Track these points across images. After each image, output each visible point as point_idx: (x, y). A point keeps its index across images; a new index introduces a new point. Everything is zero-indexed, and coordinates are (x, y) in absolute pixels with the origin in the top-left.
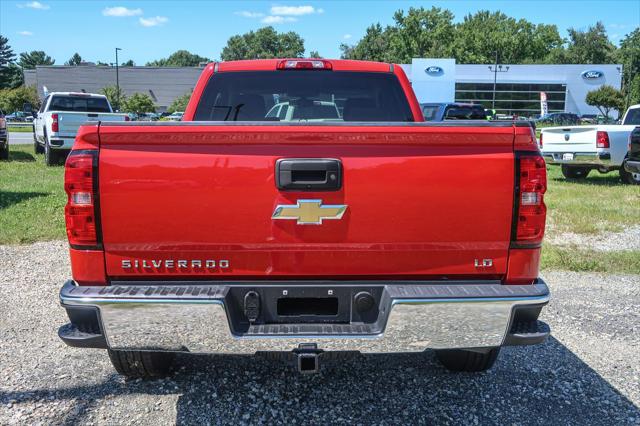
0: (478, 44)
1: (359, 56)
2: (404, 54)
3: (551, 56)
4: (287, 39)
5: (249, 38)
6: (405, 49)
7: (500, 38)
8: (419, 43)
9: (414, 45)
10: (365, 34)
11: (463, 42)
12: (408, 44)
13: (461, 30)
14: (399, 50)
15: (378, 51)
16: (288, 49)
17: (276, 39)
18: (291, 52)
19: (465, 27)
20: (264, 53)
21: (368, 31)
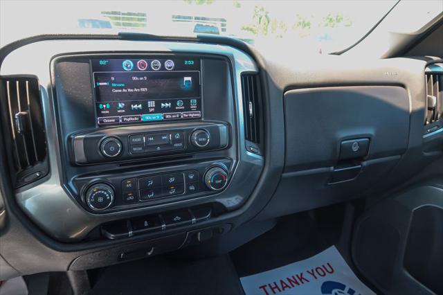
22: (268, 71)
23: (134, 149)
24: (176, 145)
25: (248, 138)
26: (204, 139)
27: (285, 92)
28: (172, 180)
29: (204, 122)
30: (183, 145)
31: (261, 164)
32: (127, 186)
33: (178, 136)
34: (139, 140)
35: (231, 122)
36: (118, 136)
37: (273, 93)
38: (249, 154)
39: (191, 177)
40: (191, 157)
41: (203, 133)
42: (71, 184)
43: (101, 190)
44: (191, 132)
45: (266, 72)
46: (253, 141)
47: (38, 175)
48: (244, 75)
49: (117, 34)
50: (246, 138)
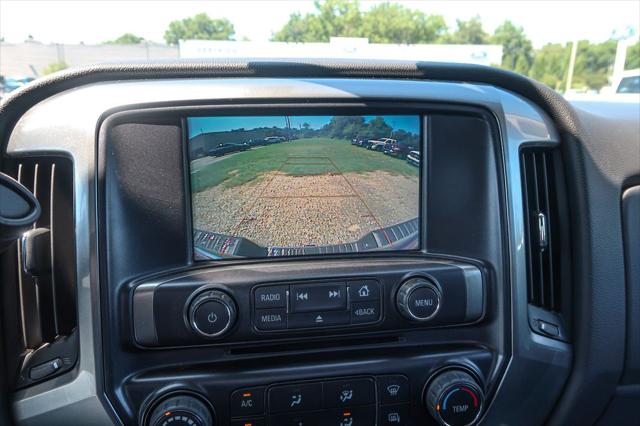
0: (382, 29)
1: (283, 37)
2: (321, 36)
3: (441, 40)
4: (221, 23)
5: (186, 22)
6: (322, 31)
7: (399, 23)
8: (334, 26)
9: (330, 28)
10: (289, 19)
11: (369, 26)
12: (325, 27)
13: (368, 17)
14: (317, 32)
15: (300, 33)
16: (222, 31)
17: (211, 22)
18: (224, 34)
19: (372, 14)
20: (200, 35)
21: (291, 16)
22: (584, 140)
23: (265, 319)
24: (360, 312)
25: (534, 299)
26: (427, 303)
27: (624, 188)
28: (347, 395)
29: (427, 257)
30: (377, 311)
31: (565, 364)
32: (243, 404)
33: (364, 292)
34: (275, 297)
35: (495, 260)
36: (229, 286)
37: (595, 192)
38: (538, 339)
39: (393, 392)
40: (394, 339)
41: (425, 287)
42: (119, 393)
43: (182, 414)
44: (397, 281)
45: (578, 142)
46: (547, 307)
47: (56, 366)
48: (527, 151)
49: (245, 65)
50: (529, 301)
